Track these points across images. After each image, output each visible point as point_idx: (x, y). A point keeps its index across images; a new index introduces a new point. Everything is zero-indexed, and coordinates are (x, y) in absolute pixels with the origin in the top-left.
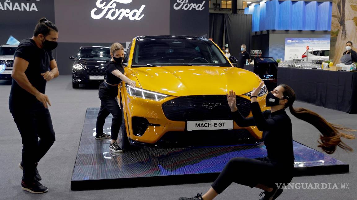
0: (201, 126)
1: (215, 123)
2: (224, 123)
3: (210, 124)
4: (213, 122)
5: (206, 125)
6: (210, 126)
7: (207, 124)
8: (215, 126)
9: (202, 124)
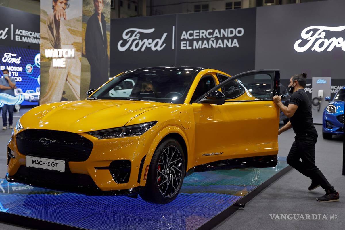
0: (37, 163)
1: (48, 162)
2: (56, 163)
3: (44, 162)
4: (47, 160)
5: (41, 163)
6: (44, 164)
7: (42, 161)
8: (48, 165)
9: (38, 161)
